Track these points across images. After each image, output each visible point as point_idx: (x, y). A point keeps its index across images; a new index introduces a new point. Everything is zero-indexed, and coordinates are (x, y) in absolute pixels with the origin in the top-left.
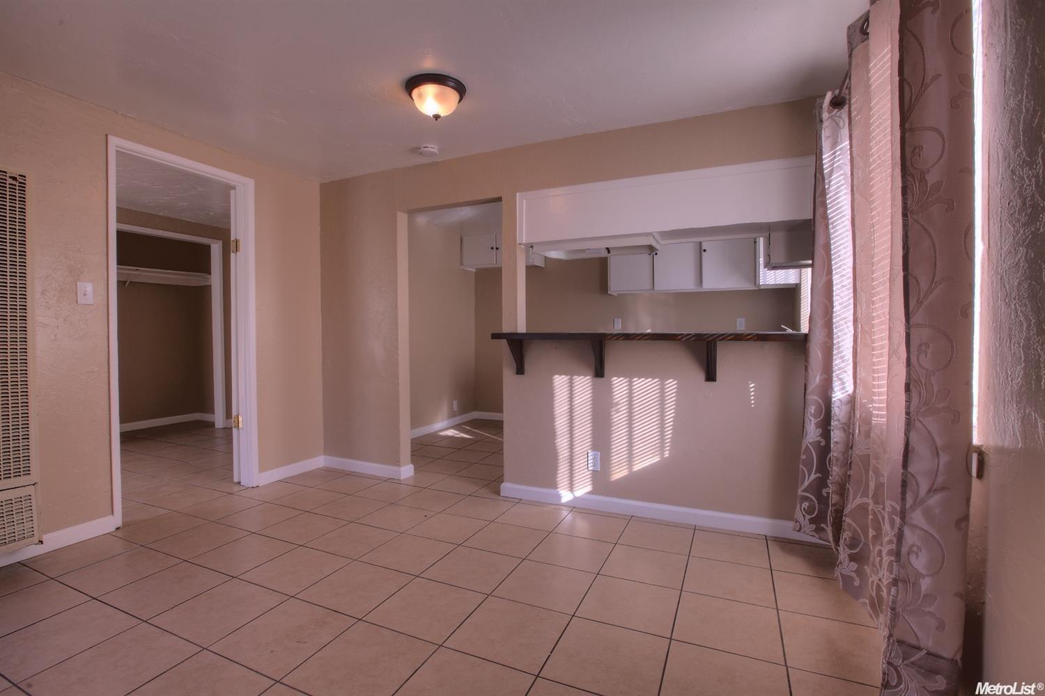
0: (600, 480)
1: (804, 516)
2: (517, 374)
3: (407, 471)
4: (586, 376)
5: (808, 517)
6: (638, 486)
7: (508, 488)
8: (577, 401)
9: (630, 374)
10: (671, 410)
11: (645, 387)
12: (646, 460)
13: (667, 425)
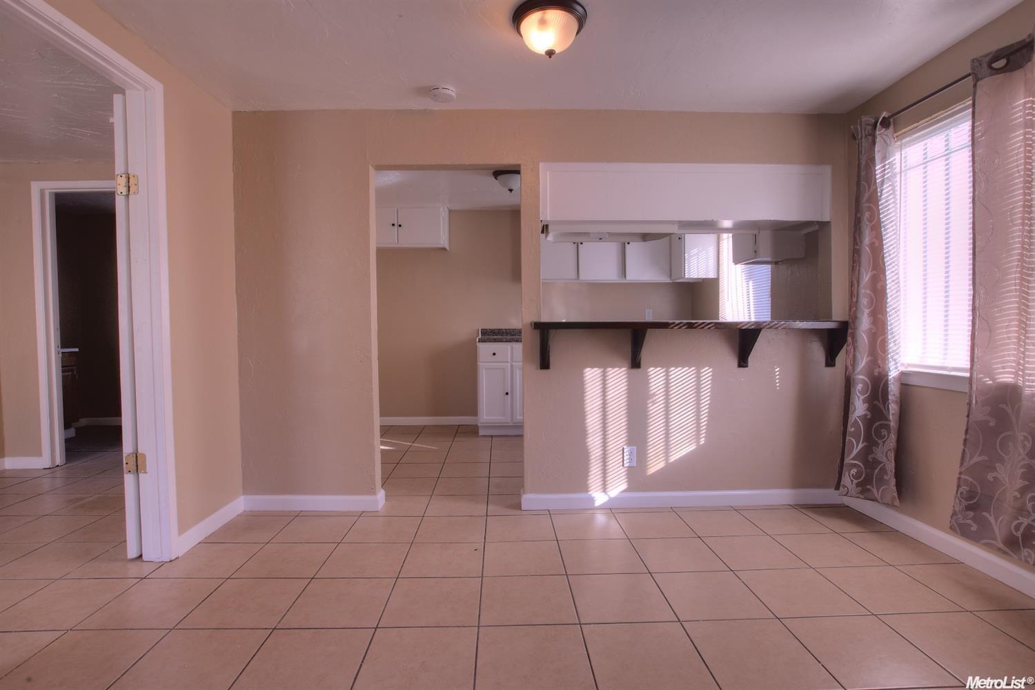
0: (637, 477)
1: (852, 481)
2: (541, 369)
3: (379, 499)
4: (621, 368)
5: (855, 481)
6: (676, 476)
7: (530, 500)
8: (611, 394)
9: (667, 364)
10: (707, 397)
11: (682, 376)
12: (683, 449)
13: (703, 413)
